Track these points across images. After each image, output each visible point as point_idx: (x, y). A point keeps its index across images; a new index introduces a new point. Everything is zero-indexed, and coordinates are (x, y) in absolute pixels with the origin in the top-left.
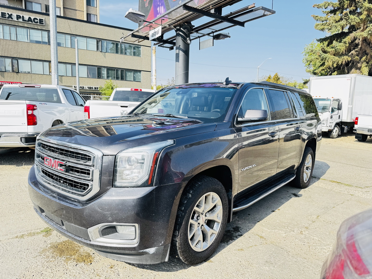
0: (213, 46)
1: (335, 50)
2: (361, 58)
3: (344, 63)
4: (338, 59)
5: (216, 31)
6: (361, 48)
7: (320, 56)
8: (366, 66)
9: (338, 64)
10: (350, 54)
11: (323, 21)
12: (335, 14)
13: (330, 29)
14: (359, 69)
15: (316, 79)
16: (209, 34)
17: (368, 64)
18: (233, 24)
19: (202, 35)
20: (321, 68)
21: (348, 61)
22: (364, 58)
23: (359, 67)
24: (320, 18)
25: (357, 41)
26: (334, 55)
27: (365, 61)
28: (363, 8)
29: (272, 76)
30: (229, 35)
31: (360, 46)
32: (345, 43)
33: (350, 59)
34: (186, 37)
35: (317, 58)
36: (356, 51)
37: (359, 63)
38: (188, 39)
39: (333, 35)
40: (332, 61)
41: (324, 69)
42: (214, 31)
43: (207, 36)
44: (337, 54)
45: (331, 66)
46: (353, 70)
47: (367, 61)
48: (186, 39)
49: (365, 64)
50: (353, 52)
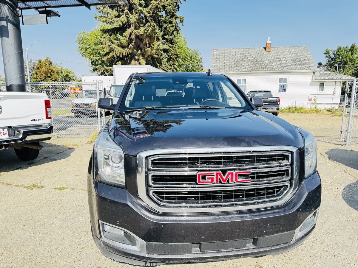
0: (47, 23)
1: (120, 42)
2: (137, 51)
3: (126, 54)
4: (123, 50)
5: (50, 7)
6: (135, 42)
7: (109, 46)
8: (143, 59)
9: (123, 55)
10: (129, 47)
11: (105, 14)
12: (112, 10)
13: (113, 23)
14: (138, 60)
15: (119, 68)
16: (36, 8)
17: (144, 57)
18: (79, 3)
19: (28, 7)
20: (107, 57)
21: (129, 53)
22: (139, 51)
23: (136, 58)
24: (102, 10)
25: (132, 37)
26: (118, 46)
27: (140, 54)
28: (138, 10)
29: (43, 60)
30: (59, 14)
31: (134, 42)
32: (126, 37)
33: (130, 51)
34: (15, 8)
35: (102, 48)
36: (133, 45)
37: (136, 55)
38: (18, 9)
39: (114, 28)
40: (118, 52)
41: (110, 58)
42: (47, 5)
43: (34, 10)
44: (121, 46)
45: (115, 56)
46: (133, 61)
47: (142, 54)
48: (16, 10)
49: (141, 57)
50: (131, 45)
